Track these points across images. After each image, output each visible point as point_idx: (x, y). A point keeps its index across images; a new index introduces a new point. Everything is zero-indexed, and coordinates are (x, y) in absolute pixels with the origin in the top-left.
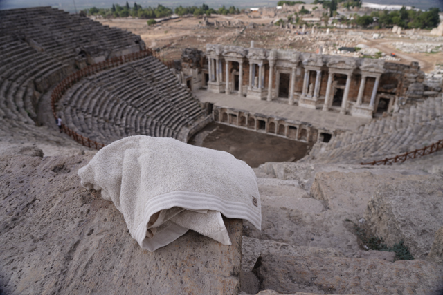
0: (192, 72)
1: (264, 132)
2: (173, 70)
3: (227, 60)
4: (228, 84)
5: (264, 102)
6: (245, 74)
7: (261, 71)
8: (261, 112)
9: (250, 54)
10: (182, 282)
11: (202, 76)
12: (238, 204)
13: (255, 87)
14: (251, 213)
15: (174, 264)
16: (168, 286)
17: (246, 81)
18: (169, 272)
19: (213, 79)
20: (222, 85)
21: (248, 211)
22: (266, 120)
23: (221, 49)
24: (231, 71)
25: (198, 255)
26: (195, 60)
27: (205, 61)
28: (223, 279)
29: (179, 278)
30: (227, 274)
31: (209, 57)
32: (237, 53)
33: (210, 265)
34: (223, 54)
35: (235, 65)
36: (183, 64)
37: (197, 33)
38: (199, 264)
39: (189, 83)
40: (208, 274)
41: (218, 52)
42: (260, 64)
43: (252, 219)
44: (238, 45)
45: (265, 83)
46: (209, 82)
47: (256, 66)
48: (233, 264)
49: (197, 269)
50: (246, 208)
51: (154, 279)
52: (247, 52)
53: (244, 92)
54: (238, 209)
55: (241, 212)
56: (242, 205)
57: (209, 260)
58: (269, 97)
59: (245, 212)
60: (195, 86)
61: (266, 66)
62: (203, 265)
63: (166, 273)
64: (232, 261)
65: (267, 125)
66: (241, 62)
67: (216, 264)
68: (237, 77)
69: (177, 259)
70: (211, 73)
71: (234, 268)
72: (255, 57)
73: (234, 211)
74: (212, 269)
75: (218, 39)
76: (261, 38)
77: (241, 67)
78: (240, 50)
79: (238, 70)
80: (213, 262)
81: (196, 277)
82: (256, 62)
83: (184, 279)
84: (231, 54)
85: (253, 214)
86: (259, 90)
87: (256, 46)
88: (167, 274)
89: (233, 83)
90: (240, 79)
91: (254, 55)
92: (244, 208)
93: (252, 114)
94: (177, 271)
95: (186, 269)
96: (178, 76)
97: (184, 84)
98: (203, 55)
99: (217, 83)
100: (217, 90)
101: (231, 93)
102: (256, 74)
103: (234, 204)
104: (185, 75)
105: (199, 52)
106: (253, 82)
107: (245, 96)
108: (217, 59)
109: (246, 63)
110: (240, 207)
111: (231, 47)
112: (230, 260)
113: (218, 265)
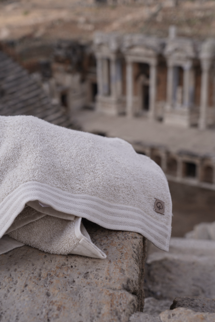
0: (70, 81)
1: (193, 182)
2: (36, 76)
3: (130, 59)
4: (132, 100)
5: (194, 131)
6: (161, 82)
7: (188, 78)
8: (188, 146)
9: (169, 48)
10: (48, 295)
11: (87, 87)
12: (127, 209)
13: (178, 105)
14: (148, 224)
15: (36, 274)
16: (27, 299)
17: (162, 95)
18: (28, 283)
19: (106, 91)
20: (122, 102)
21: (143, 220)
22: (197, 161)
23: (119, 41)
24: (136, 78)
25: (73, 265)
26: (75, 59)
27: (93, 61)
28: (111, 292)
29: (44, 290)
30: (118, 286)
31: (99, 55)
32: (147, 47)
33: (91, 276)
34: (124, 50)
35: (142, 69)
36: (55, 66)
37: (79, 14)
38: (74, 275)
39: (64, 99)
40: (88, 287)
41: (114, 46)
42: (187, 66)
43: (148, 232)
44: (148, 34)
45: (195, 98)
46: (100, 97)
47: (180, 70)
48: (127, 276)
49: (71, 280)
50: (140, 216)
51: (5, 292)
52: (163, 46)
53: (160, 113)
54: (127, 216)
55: (130, 221)
56: (135, 211)
57: (89, 271)
58: (202, 122)
59: (137, 222)
60: (75, 103)
61: (197, 68)
62: (81, 277)
63: (23, 285)
64: (126, 272)
65: (200, 171)
66: (153, 62)
67: (100, 275)
68: (146, 89)
69: (40, 270)
70: (101, 81)
71: (128, 281)
72: (177, 54)
73: (119, 219)
74: (94, 280)
75: (115, 25)
76: (189, 22)
77: (153, 72)
78: (153, 41)
79: (148, 76)
80: (95, 272)
81: (69, 289)
82: (179, 63)
83: (51, 292)
84: (137, 50)
85: (151, 226)
86: (185, 109)
87: (180, 35)
88: (26, 286)
89: (139, 99)
90: (153, 92)
91: (176, 50)
92: (136, 215)
93: (174, 150)
94: (42, 282)
95: (54, 281)
96: (46, 87)
97: (56, 101)
98: (88, 51)
99: (113, 98)
100: (112, 111)
101: (137, 115)
102: (180, 82)
103: (122, 209)
104: (58, 85)
105: (82, 47)
106: (174, 97)
107: (160, 120)
108: (113, 57)
109: (162, 64)
110: (130, 213)
111: (137, 38)
112: (122, 270)
113: (104, 276)
